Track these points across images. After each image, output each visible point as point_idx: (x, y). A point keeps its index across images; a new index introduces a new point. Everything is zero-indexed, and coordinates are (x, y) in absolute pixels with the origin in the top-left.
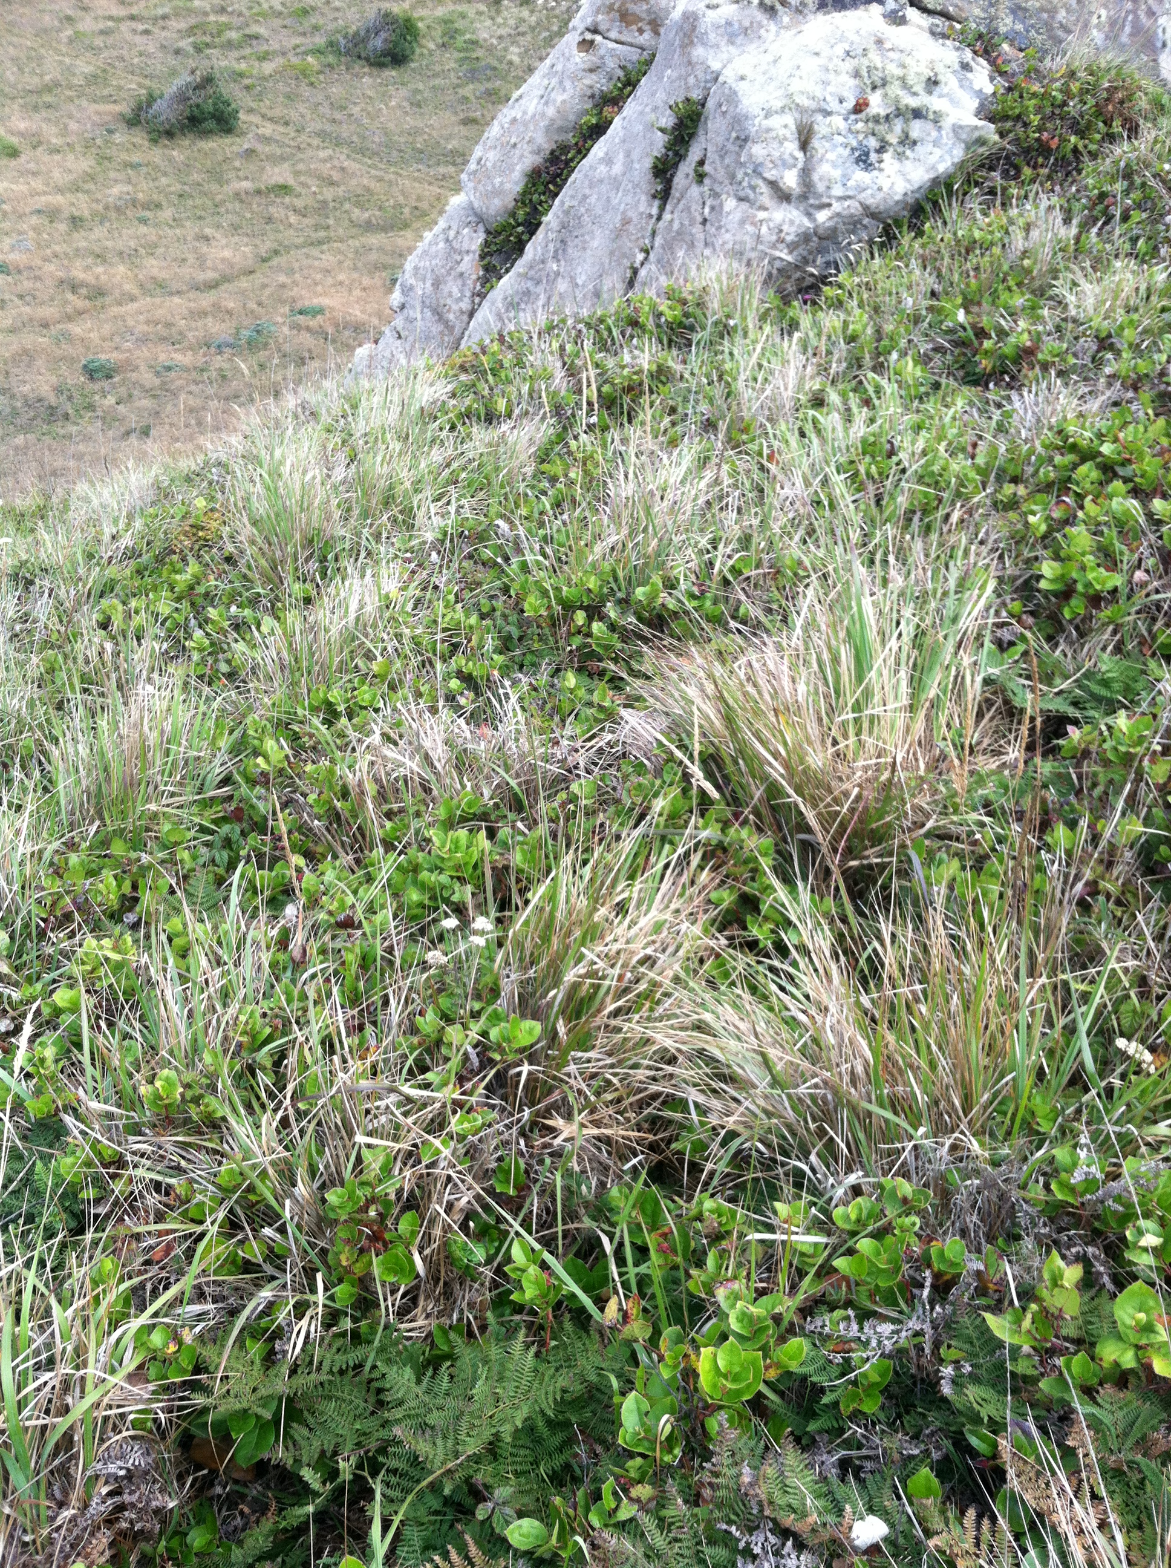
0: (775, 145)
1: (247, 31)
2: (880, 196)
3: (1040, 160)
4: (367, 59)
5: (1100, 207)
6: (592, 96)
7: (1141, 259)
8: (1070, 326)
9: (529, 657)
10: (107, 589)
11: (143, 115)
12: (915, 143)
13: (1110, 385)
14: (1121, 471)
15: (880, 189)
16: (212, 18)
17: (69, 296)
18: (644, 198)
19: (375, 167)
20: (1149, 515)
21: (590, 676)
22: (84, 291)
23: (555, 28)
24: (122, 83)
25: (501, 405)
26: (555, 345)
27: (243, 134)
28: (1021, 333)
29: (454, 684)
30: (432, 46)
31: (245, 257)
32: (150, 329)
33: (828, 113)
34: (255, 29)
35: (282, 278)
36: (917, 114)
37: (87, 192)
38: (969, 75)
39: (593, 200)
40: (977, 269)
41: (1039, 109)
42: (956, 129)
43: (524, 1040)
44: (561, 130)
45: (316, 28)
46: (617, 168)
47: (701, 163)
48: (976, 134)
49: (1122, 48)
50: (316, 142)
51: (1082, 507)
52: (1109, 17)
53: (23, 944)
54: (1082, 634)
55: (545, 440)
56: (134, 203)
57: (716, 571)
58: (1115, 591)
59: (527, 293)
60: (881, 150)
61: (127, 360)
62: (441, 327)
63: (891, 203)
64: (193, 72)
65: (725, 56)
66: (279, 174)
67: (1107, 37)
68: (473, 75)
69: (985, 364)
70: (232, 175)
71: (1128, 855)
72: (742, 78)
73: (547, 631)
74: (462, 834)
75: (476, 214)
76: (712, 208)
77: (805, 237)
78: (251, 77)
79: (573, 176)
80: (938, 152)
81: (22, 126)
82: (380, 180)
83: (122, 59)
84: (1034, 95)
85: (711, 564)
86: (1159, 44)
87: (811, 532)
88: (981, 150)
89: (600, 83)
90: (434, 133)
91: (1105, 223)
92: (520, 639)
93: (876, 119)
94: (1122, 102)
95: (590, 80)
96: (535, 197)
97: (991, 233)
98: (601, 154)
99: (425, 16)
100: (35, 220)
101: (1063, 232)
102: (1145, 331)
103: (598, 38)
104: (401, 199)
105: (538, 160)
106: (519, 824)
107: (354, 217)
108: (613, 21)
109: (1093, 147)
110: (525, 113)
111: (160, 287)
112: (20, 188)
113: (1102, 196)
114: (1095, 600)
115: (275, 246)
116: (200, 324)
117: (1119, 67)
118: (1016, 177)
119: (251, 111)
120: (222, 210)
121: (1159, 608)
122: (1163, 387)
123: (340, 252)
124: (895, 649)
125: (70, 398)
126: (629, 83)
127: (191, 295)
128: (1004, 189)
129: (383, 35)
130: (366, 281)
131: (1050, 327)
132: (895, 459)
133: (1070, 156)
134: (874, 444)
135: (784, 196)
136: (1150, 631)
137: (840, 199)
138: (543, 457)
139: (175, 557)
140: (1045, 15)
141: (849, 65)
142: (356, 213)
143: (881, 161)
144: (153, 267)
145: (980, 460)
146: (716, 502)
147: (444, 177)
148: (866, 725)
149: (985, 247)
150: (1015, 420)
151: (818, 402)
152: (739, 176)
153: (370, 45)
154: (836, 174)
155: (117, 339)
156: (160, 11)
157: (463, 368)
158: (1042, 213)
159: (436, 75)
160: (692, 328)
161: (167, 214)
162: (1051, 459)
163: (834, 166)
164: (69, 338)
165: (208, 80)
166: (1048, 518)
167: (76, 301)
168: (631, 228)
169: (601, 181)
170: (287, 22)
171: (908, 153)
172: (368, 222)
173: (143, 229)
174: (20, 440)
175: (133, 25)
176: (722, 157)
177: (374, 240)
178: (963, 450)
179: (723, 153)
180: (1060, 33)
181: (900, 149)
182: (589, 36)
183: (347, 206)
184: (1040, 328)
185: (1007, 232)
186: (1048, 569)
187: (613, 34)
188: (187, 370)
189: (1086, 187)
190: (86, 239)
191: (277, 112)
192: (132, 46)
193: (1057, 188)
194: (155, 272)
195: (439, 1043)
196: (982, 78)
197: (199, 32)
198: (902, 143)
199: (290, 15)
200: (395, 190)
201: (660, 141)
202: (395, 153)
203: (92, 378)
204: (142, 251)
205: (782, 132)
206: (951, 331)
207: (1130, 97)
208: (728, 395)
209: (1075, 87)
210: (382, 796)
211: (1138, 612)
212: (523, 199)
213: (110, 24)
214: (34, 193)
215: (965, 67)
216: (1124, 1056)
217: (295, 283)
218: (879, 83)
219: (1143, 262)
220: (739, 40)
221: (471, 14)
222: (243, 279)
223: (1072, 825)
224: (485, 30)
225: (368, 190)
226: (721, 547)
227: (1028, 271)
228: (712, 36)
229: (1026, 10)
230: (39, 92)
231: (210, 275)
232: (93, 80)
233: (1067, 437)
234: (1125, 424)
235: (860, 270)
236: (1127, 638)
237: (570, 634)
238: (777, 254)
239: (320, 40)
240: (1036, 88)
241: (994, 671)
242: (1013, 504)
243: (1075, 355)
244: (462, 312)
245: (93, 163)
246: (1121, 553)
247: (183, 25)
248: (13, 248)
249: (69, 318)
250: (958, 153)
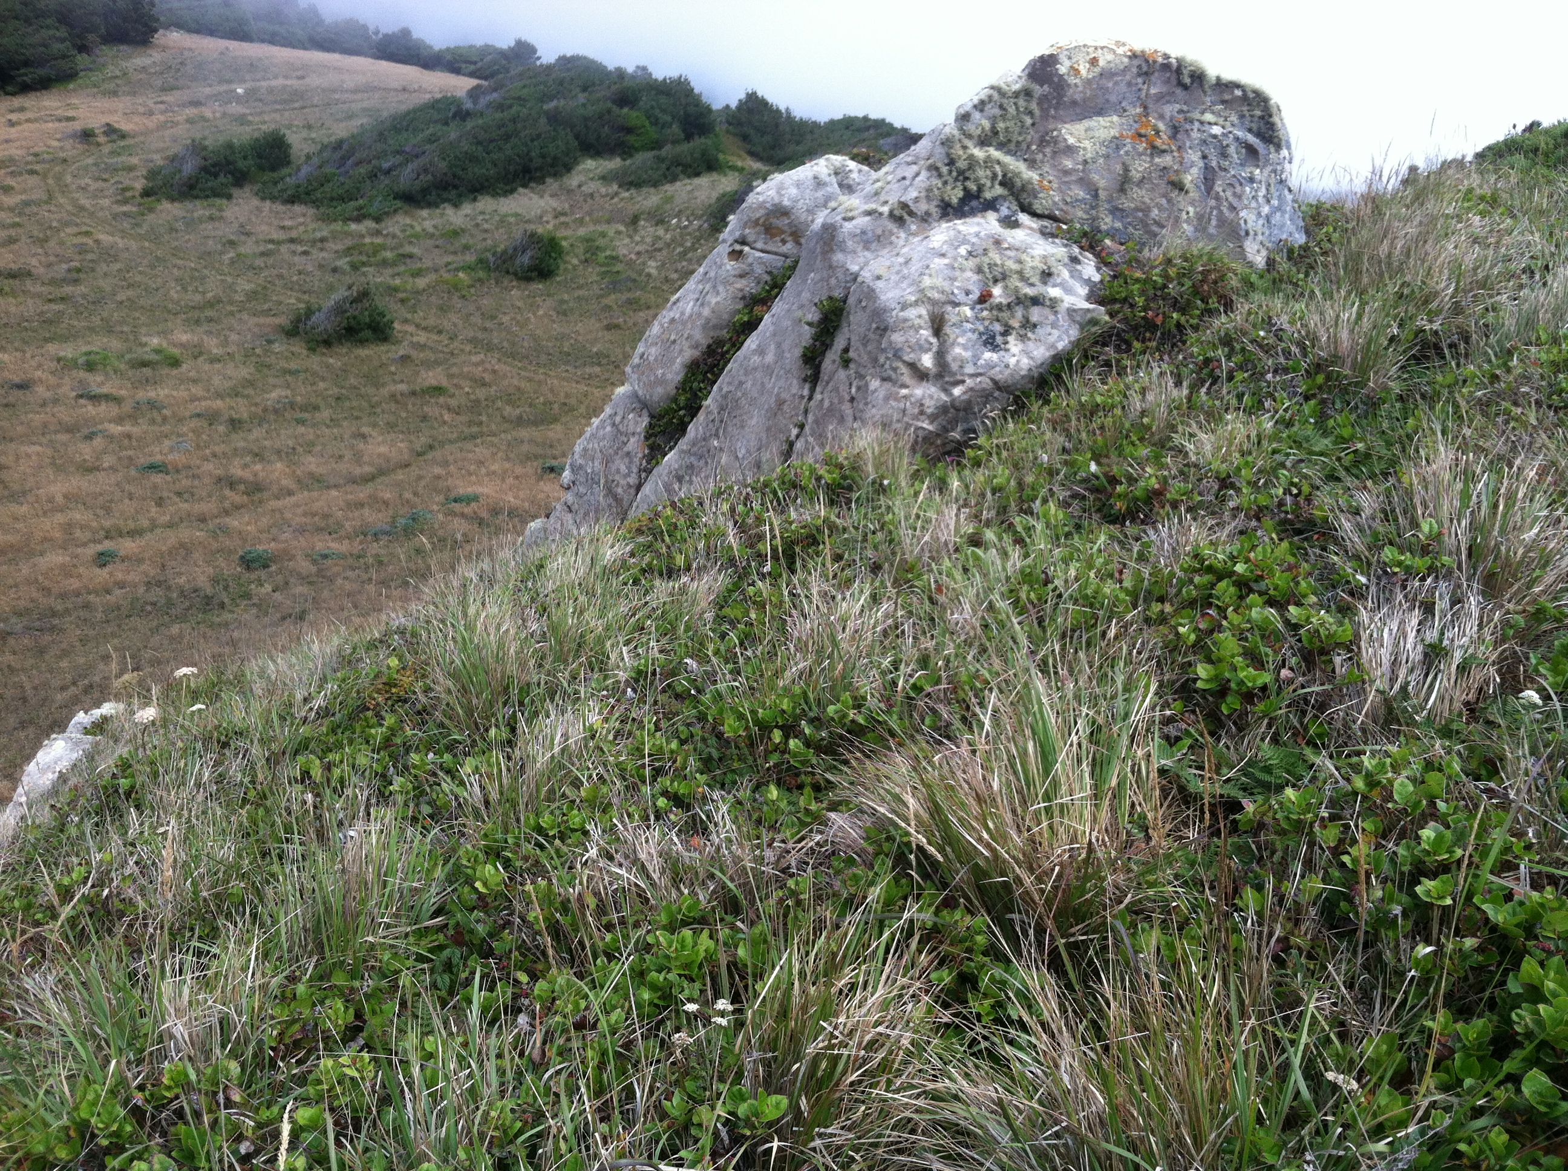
0: (912, 332)
1: (401, 251)
2: (1007, 372)
3: (1148, 335)
4: (515, 274)
5: (1205, 371)
6: (743, 298)
7: (1249, 412)
8: (1193, 470)
9: (729, 776)
10: (302, 747)
11: (302, 326)
12: (1035, 326)
13: (1234, 517)
14: (1255, 586)
15: (1007, 366)
16: (367, 240)
17: (227, 492)
18: (795, 382)
19: (524, 369)
20: (1287, 622)
21: (789, 790)
22: (242, 487)
23: (689, 244)
24: (282, 298)
25: (680, 560)
26: (725, 507)
27: (398, 342)
28: (1150, 478)
29: (662, 802)
30: (575, 261)
31: (401, 451)
32: (308, 520)
33: (957, 305)
34: (408, 249)
35: (438, 470)
36: (1036, 301)
37: (247, 397)
38: (1079, 267)
39: (749, 385)
40: (1102, 428)
41: (1143, 292)
42: (1071, 312)
43: (771, 1114)
44: (715, 327)
45: (466, 248)
46: (770, 358)
47: (846, 350)
48: (1089, 316)
49: (1211, 238)
50: (468, 348)
51: (1226, 618)
52: (1196, 213)
53: (252, 1074)
54: (1240, 729)
55: (724, 589)
56: (292, 405)
57: (899, 688)
58: (1264, 688)
59: (691, 467)
60: (1006, 333)
61: (284, 550)
62: (611, 500)
63: (1017, 377)
64: (350, 288)
65: (862, 260)
66: (432, 377)
67: (1196, 230)
68: (615, 286)
69: (1120, 505)
70: (387, 378)
71: (1313, 912)
72: (879, 278)
73: (746, 751)
74: (687, 933)
75: (640, 401)
76: (859, 388)
77: (943, 409)
78: (405, 291)
79: (729, 366)
80: (1056, 333)
81: (184, 338)
82: (530, 380)
83: (280, 276)
84: (1137, 280)
85: (894, 683)
86: (1243, 233)
87: (983, 650)
88: (1094, 329)
89: (749, 286)
90: (580, 338)
91: (1211, 385)
92: (720, 759)
93: (999, 307)
94: (1215, 282)
95: (741, 284)
96: (695, 385)
97: (1112, 397)
98: (754, 347)
99: (567, 236)
100: (194, 423)
101: (1175, 393)
102: (1260, 471)
103: (746, 249)
104: (550, 396)
105: (696, 353)
106: (739, 924)
107: (506, 414)
108: (758, 233)
109: (1194, 322)
110: (682, 313)
111: (318, 482)
112: (182, 393)
113: (1207, 361)
114: (1249, 697)
115: (430, 441)
116: (357, 514)
117: (1210, 254)
118: (1128, 350)
119: (406, 321)
120: (379, 410)
121: (1307, 702)
122: (1283, 515)
123: (493, 445)
124: (1075, 742)
125: (226, 588)
126: (775, 286)
127: (349, 488)
128: (1118, 361)
129: (529, 253)
130: (519, 470)
131: (1174, 472)
132: (1051, 586)
133: (1174, 330)
134: (1030, 574)
135: (921, 375)
136: (1301, 724)
137: (972, 376)
138: (721, 604)
139: (370, 714)
140: (1140, 214)
141: (971, 263)
142: (508, 409)
143: (1006, 343)
144: (311, 464)
145: (1128, 583)
146: (892, 633)
147: (590, 377)
148: (1056, 813)
149: (1108, 409)
150: (1154, 550)
151: (976, 541)
152: (882, 360)
153: (518, 262)
154: (967, 354)
155: (274, 531)
156: (318, 235)
157: (640, 531)
158: (1155, 379)
159: (580, 287)
160: (850, 489)
161: (325, 414)
162: (1191, 581)
163: (965, 347)
164: (225, 530)
165: (364, 294)
166: (1196, 629)
167: (234, 497)
168: (785, 407)
169: (755, 369)
170: (439, 242)
171: (1030, 334)
172: (520, 418)
173: (301, 429)
174: (175, 629)
175: (293, 247)
176: (865, 345)
177: (524, 433)
178: (1111, 576)
179: (865, 341)
180: (1155, 228)
181: (1022, 332)
182: (738, 247)
183: (499, 404)
184: (1166, 473)
185: (1125, 396)
186: (1202, 671)
187: (759, 245)
188: (343, 557)
189: (1192, 355)
190: (245, 440)
191: (431, 322)
192: (290, 265)
193: (1166, 357)
194: (313, 468)
195: (687, 1125)
196: (1089, 268)
197: (356, 252)
198: (1023, 326)
199: (442, 236)
200: (545, 389)
201: (807, 332)
202: (543, 357)
203: (248, 568)
204: (300, 450)
205: (917, 321)
206: (1085, 481)
207: (1222, 278)
208: (891, 541)
209: (1172, 272)
210: (601, 910)
211: (1289, 706)
212: (684, 386)
213: (271, 246)
214: (194, 399)
215: (1074, 260)
216: (1335, 1087)
217: (449, 474)
218: (999, 276)
219: (1250, 414)
220: (874, 245)
221: (611, 233)
222: (400, 471)
223: (1259, 888)
224: (623, 247)
225: (519, 389)
226: (902, 666)
227: (1148, 428)
228: (850, 243)
229: (1122, 210)
230: (200, 308)
231: (367, 469)
232: (252, 296)
233: (1204, 561)
234: (1253, 548)
235: (995, 433)
236: (1282, 731)
237: (767, 753)
238: (920, 424)
239: (470, 258)
240: (1138, 274)
241: (1166, 762)
242: (1162, 619)
243: (1200, 494)
244: (630, 486)
245: (252, 370)
246: (1267, 655)
247: (340, 247)
248: (171, 449)
249: (227, 513)
250: (1074, 333)
